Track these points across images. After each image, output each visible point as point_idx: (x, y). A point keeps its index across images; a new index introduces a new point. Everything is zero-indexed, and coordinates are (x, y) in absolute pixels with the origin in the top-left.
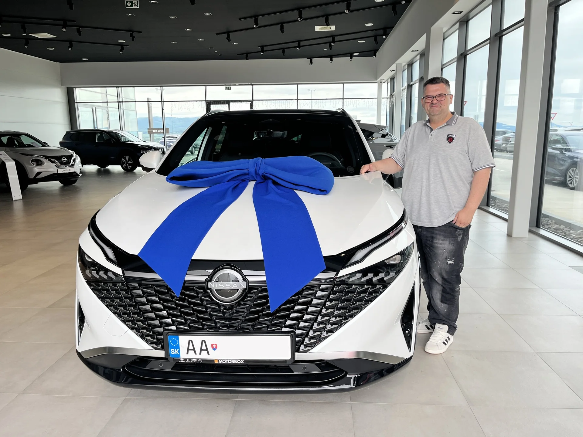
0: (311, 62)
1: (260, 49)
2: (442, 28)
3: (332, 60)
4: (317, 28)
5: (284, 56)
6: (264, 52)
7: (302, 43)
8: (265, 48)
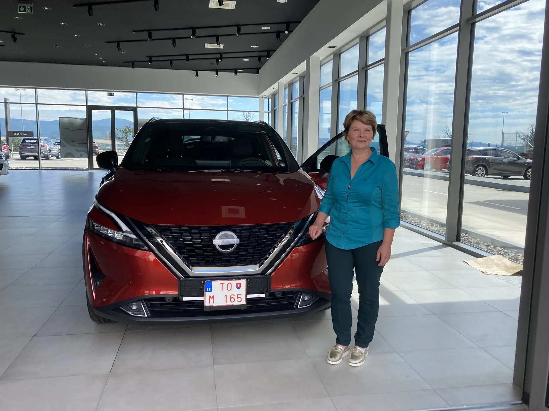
0: (197, 75)
1: (148, 59)
2: (320, 57)
3: (217, 74)
4: (207, 46)
5: (172, 66)
6: (152, 62)
7: (190, 57)
8: (153, 59)
